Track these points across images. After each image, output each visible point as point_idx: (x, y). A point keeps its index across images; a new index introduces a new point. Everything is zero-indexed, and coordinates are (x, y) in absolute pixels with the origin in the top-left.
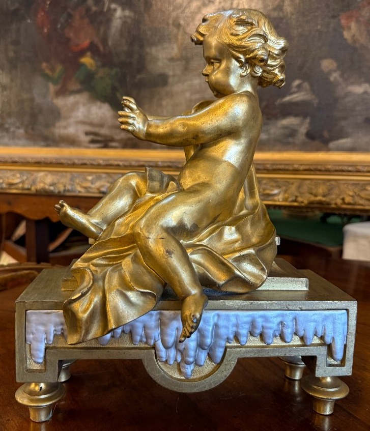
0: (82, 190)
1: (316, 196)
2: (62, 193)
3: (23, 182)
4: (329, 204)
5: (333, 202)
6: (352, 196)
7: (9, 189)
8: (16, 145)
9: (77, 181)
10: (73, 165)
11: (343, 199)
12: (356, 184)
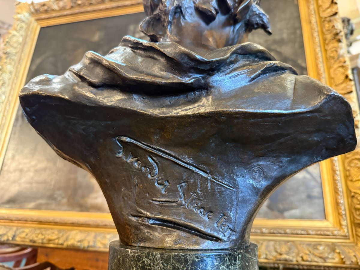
0: (102, 246)
1: (281, 254)
2: (86, 248)
3: (58, 238)
4: (291, 261)
5: (295, 259)
6: (308, 254)
7: (48, 243)
8: (60, 210)
9: (99, 238)
10: (98, 226)
11: (302, 257)
12: (309, 245)
